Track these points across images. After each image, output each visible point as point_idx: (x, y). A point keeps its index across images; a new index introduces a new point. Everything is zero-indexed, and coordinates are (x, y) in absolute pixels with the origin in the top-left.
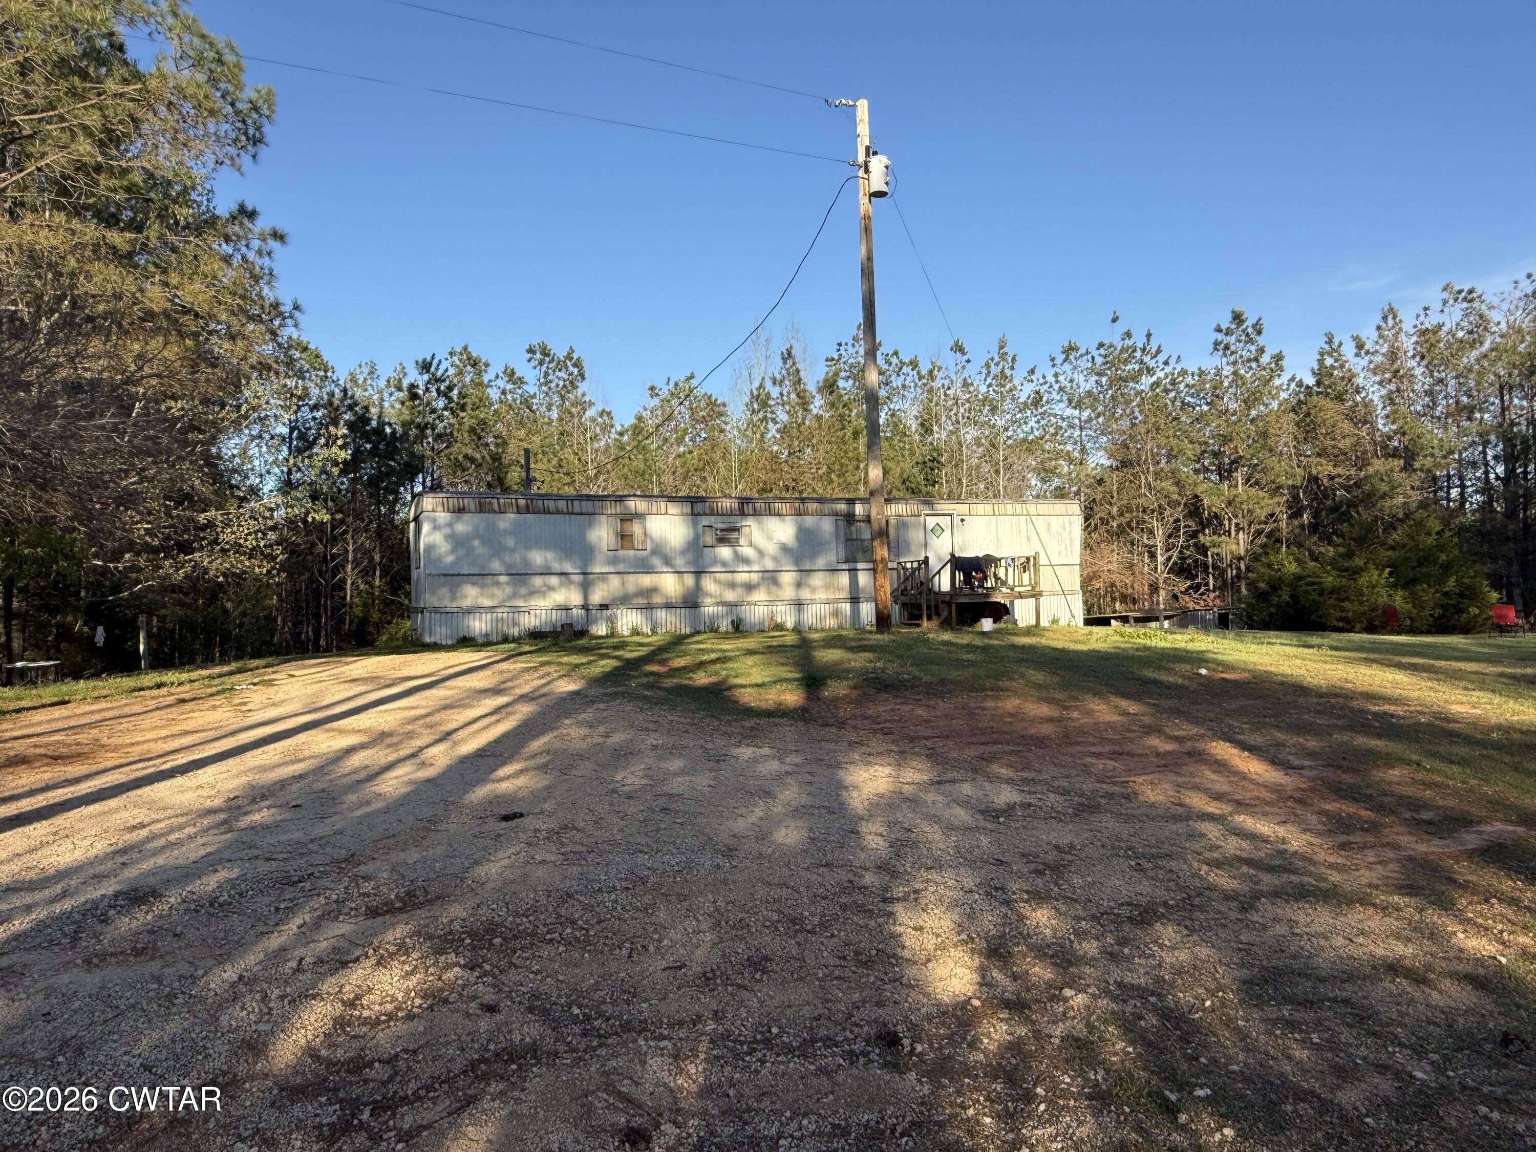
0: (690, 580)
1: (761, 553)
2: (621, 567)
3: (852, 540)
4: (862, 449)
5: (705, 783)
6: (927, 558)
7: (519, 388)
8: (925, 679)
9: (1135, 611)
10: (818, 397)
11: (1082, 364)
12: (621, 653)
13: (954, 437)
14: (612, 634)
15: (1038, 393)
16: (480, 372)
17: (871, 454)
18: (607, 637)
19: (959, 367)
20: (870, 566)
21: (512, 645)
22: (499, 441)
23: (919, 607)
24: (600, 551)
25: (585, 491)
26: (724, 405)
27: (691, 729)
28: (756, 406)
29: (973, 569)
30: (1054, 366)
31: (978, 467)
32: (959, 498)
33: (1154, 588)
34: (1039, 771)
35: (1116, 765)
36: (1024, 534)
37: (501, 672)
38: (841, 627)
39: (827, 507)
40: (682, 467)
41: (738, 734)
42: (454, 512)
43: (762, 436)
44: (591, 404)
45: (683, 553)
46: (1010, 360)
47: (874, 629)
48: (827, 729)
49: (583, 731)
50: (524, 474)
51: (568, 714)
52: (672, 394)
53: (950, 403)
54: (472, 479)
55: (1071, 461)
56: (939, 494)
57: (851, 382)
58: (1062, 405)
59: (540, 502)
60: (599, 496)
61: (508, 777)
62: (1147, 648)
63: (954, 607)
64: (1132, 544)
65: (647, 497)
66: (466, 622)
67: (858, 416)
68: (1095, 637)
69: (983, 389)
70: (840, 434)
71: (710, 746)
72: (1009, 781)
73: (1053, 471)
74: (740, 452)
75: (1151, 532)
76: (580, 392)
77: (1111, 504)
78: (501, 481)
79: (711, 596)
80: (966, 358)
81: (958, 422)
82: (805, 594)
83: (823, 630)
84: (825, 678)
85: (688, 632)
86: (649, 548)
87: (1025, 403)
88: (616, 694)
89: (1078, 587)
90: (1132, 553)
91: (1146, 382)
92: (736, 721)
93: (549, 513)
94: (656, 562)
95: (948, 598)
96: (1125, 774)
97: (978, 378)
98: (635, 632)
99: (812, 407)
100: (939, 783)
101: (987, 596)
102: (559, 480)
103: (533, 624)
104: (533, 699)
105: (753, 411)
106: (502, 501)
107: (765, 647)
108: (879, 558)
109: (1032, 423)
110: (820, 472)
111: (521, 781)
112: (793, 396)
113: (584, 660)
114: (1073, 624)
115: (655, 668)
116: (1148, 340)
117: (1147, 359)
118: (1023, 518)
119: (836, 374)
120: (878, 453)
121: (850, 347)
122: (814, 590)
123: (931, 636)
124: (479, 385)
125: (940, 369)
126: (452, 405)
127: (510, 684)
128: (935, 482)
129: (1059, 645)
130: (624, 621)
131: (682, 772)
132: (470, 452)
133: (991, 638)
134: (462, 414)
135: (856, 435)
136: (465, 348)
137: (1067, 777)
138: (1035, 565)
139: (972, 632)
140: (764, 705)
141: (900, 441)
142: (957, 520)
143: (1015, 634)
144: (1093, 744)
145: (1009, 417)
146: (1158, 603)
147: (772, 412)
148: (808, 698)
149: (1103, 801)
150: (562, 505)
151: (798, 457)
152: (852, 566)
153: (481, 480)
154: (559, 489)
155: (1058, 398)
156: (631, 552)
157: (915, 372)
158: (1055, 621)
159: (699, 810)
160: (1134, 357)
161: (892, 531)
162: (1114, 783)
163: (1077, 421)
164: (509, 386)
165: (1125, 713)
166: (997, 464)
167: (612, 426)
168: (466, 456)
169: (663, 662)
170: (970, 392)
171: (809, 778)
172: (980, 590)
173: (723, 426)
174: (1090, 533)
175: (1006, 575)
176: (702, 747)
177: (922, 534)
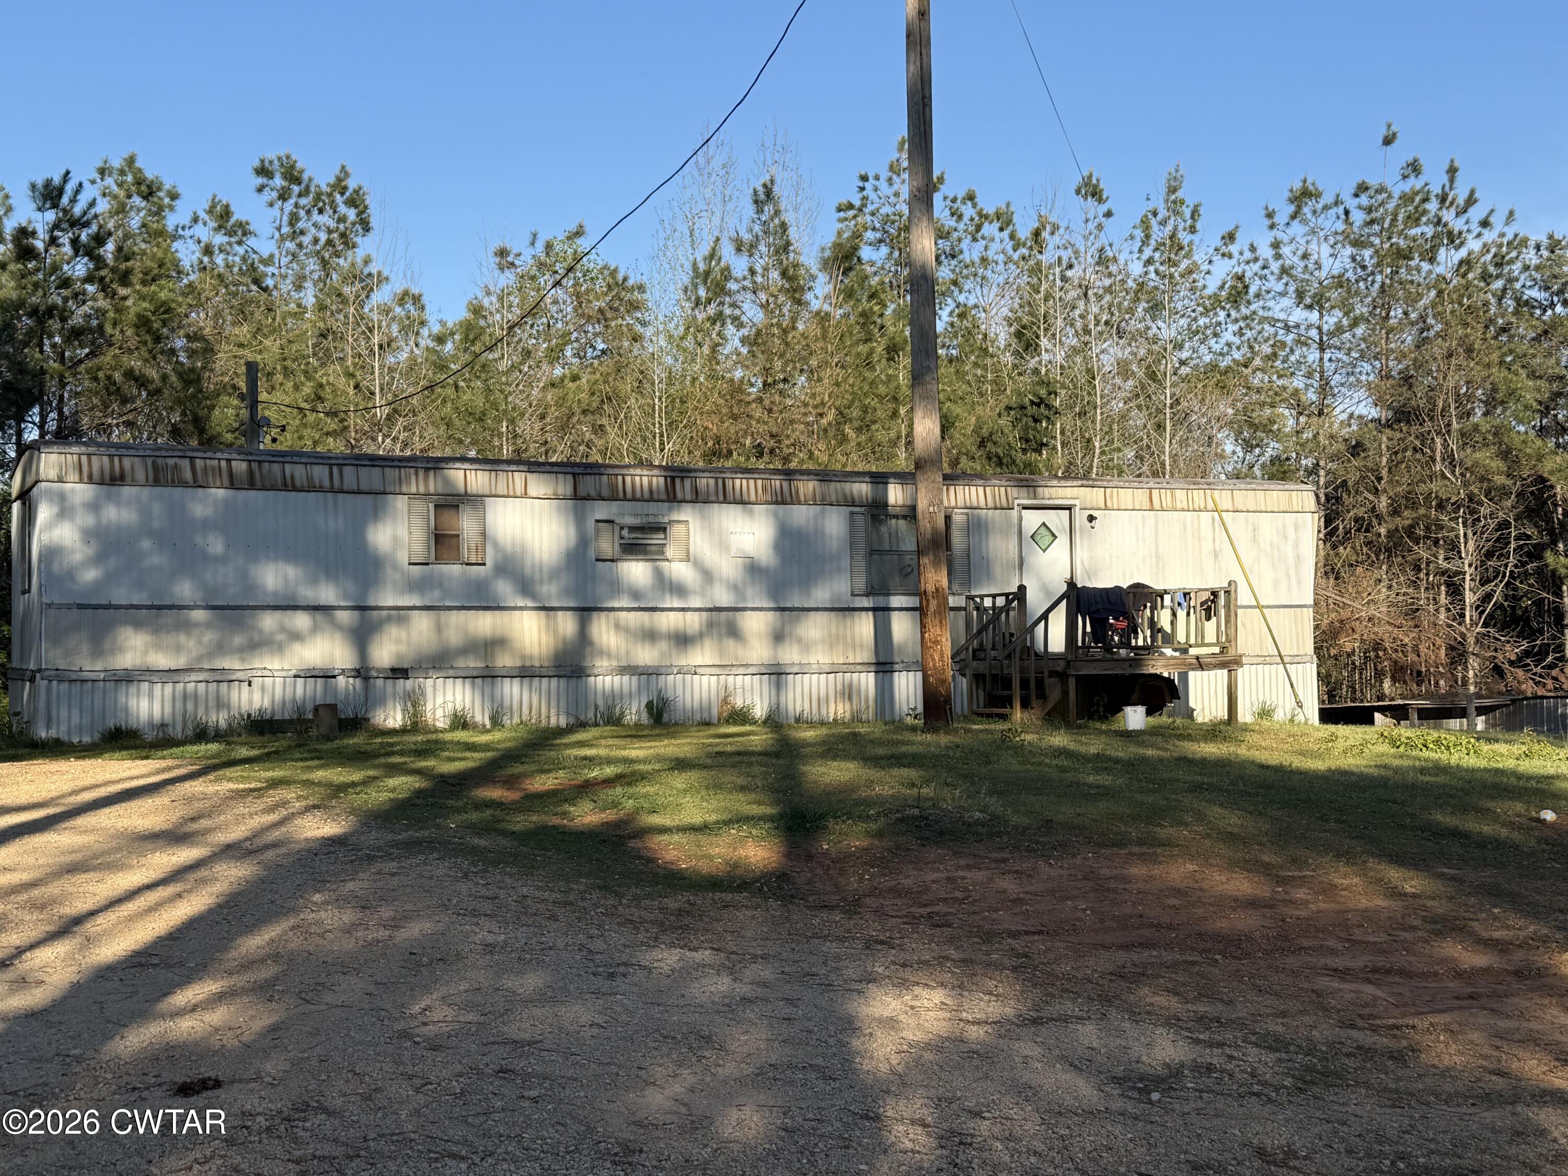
0: (567, 624)
1: (707, 575)
2: (433, 597)
3: (880, 552)
4: (903, 378)
5: (585, 1019)
6: (1022, 588)
7: (240, 243)
8: (1015, 819)
9: (1420, 696)
10: (822, 278)
11: (1328, 224)
12: (430, 763)
13: (1078, 359)
14: (415, 726)
15: (1240, 278)
16: (161, 209)
17: (918, 390)
18: (403, 731)
19: (1091, 226)
20: (913, 601)
21: (213, 747)
22: (196, 345)
23: (1007, 683)
24: (395, 567)
25: (369, 448)
26: (641, 288)
27: (561, 912)
28: (702, 293)
29: (1110, 612)
30: (1272, 227)
31: (1124, 417)
32: (1086, 476)
33: (1457, 653)
34: (1230, 1003)
35: (1379, 993)
36: (1207, 546)
37: (189, 799)
38: (856, 718)
39: (834, 488)
40: (558, 405)
41: (653, 922)
42: (101, 483)
43: (714, 348)
44: (382, 279)
45: (555, 574)
46: (1187, 213)
47: (920, 722)
48: (824, 915)
49: (348, 916)
50: (245, 413)
51: (319, 884)
52: (541, 265)
53: (1073, 294)
54: (140, 420)
55: (1300, 409)
56: (1049, 468)
57: (884, 250)
58: (1287, 302)
59: (276, 468)
60: (393, 459)
61: (194, 1008)
62: (1440, 769)
63: (1072, 682)
64: (1418, 569)
65: (491, 463)
66: (122, 699)
67: (897, 314)
68: (1341, 744)
69: (1136, 268)
70: (863, 349)
71: (598, 945)
72: (1172, 1022)
73: (1267, 427)
74: (670, 382)
75: (1453, 547)
76: (359, 254)
77: (1376, 492)
78: (199, 424)
79: (609, 656)
80: (1103, 208)
81: (1087, 331)
82: (790, 655)
83: (822, 723)
84: (822, 817)
85: (563, 722)
86: (489, 562)
87: (1215, 298)
88: (419, 842)
89: (1309, 647)
90: (1417, 588)
91: (1448, 258)
92: (649, 896)
93: (295, 489)
94: (504, 589)
95: (1060, 666)
96: (1396, 1012)
97: (1127, 247)
98: (460, 722)
99: (809, 296)
100: (1035, 1022)
101: (1137, 662)
102: (317, 425)
103: (257, 704)
104: (250, 853)
105: (698, 303)
106: (199, 463)
107: (709, 755)
108: (930, 588)
109: (1228, 336)
110: (824, 421)
111: (217, 1016)
112: (775, 275)
113: (357, 776)
114: (1300, 718)
115: (495, 793)
116: (1452, 181)
117: (1448, 216)
118: (1206, 517)
119: (857, 235)
120: (932, 387)
121: (883, 184)
122: (806, 647)
123: (1029, 737)
124: (158, 234)
125: (1055, 228)
126: (103, 273)
127: (204, 823)
128: (1043, 445)
129: (1273, 758)
130: (439, 700)
131: (542, 998)
132: (135, 363)
133: (1142, 744)
134: (123, 291)
135: (892, 351)
136: (131, 161)
137: (1284, 1014)
138: (1227, 606)
139: (1107, 733)
140: (704, 867)
141: (976, 365)
142: (1080, 517)
143: (1190, 738)
144: (1333, 952)
145: (1183, 322)
146: (1465, 683)
147: (734, 305)
148: (788, 855)
149: (1350, 1062)
150: (320, 473)
151: (781, 392)
152: (880, 601)
153: (160, 419)
154: (315, 443)
155: (1280, 287)
156: (455, 569)
157: (1006, 234)
158: (1265, 713)
159: (570, 1073)
160: (1425, 212)
161: (957, 540)
162: (1374, 1029)
163: (1314, 333)
164: (220, 239)
165: (1396, 893)
166: (1159, 411)
167: (423, 323)
168: (129, 374)
169: (511, 782)
170: (1110, 275)
171: (787, 1011)
172: (1123, 652)
173: (638, 328)
174: (1334, 547)
175: (1173, 623)
176: (582, 947)
177: (1013, 545)
